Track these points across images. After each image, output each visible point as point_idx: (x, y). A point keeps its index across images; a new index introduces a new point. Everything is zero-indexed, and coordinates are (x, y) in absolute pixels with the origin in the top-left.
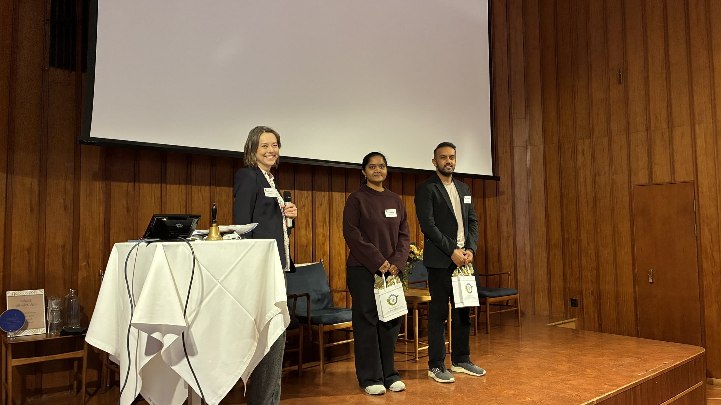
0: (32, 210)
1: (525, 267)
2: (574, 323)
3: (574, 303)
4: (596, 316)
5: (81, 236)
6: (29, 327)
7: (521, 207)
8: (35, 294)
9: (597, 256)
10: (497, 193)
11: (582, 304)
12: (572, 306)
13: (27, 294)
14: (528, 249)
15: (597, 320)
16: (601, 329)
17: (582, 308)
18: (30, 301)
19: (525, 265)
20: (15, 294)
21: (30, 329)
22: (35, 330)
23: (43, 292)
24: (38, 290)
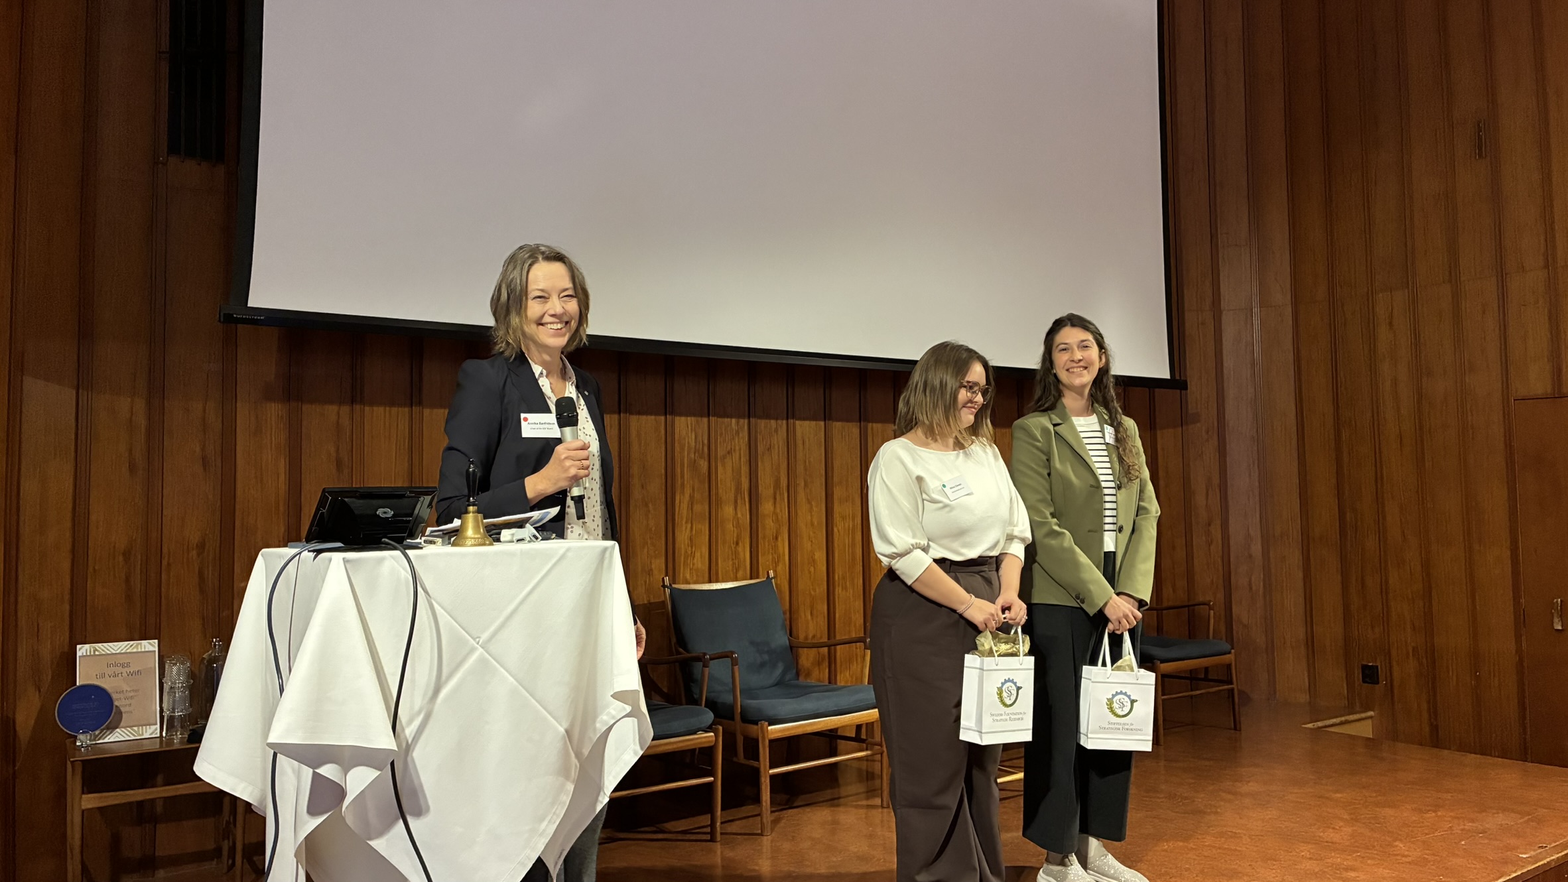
0: (132, 468)
1: (1250, 588)
2: (1369, 722)
3: (1370, 675)
4: (1425, 706)
5: (238, 523)
6: (122, 724)
7: (1240, 452)
8: (139, 650)
9: (1426, 565)
10: (1184, 419)
11: (1389, 679)
12: (1364, 681)
13: (122, 650)
14: (1257, 548)
15: (1425, 715)
16: (1436, 739)
17: (1390, 687)
18: (128, 665)
19: (1250, 584)
20: (94, 652)
21: (125, 728)
22: (136, 728)
23: (157, 645)
24: (144, 642)
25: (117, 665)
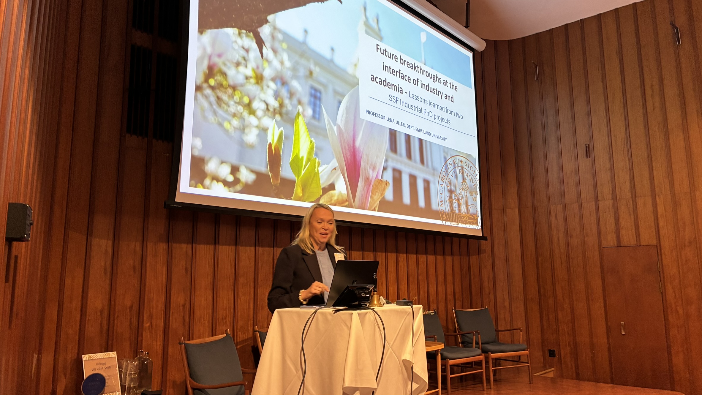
0: (105, 273)
1: (505, 320)
2: (552, 373)
3: (552, 354)
4: (574, 365)
5: (146, 297)
6: (105, 391)
7: (500, 264)
8: (109, 357)
9: (572, 310)
11: (559, 355)
12: (550, 356)
13: (102, 357)
14: (507, 303)
15: (574, 368)
16: (578, 377)
17: (560, 358)
18: (105, 364)
19: (505, 317)
20: (90, 358)
21: (106, 393)
23: (116, 354)
24: (111, 353)
25: (100, 364)
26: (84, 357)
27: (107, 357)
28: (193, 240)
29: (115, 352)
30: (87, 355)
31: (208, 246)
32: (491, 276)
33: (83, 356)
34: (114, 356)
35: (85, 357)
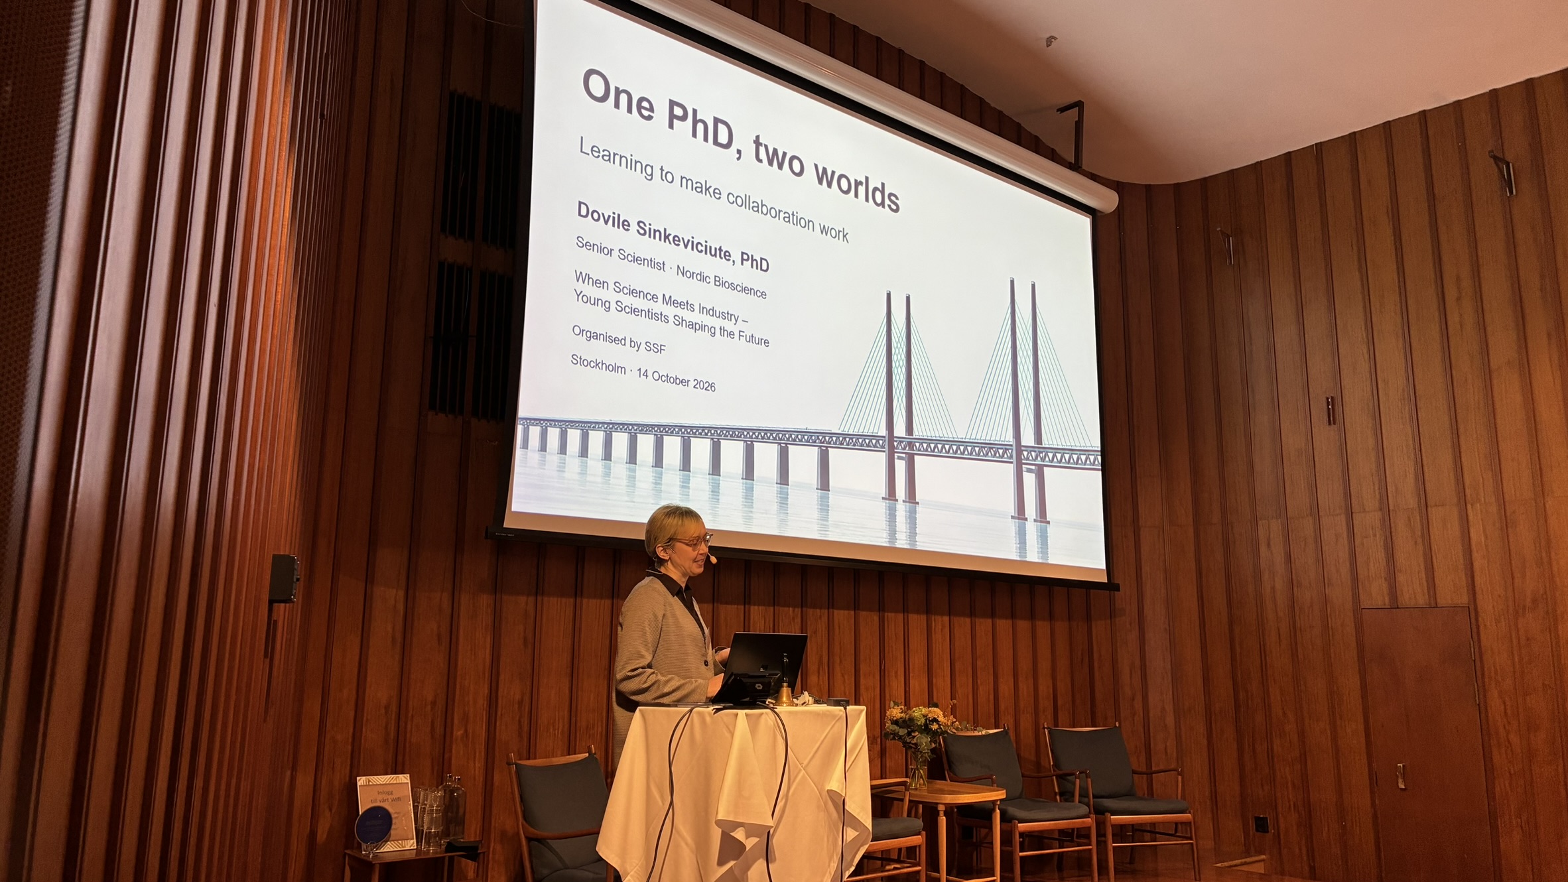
0: (394, 641)
1: (1166, 752)
2: (1262, 864)
3: (1262, 825)
5: (458, 685)
6: (391, 839)
7: (1156, 639)
8: (398, 782)
10: (1112, 613)
11: (1276, 828)
12: (1257, 830)
13: (386, 781)
14: (1170, 720)
15: (1305, 858)
18: (395, 792)
19: (1166, 748)
20: (368, 782)
21: (393, 841)
22: (400, 842)
23: (409, 778)
24: (400, 776)
25: (383, 793)
26: (359, 780)
27: (395, 782)
28: (538, 590)
29: (408, 775)
30: (364, 778)
31: (564, 600)
32: (1137, 663)
33: (358, 778)
34: (406, 781)
35: (361, 781)
